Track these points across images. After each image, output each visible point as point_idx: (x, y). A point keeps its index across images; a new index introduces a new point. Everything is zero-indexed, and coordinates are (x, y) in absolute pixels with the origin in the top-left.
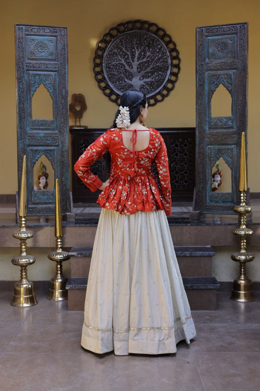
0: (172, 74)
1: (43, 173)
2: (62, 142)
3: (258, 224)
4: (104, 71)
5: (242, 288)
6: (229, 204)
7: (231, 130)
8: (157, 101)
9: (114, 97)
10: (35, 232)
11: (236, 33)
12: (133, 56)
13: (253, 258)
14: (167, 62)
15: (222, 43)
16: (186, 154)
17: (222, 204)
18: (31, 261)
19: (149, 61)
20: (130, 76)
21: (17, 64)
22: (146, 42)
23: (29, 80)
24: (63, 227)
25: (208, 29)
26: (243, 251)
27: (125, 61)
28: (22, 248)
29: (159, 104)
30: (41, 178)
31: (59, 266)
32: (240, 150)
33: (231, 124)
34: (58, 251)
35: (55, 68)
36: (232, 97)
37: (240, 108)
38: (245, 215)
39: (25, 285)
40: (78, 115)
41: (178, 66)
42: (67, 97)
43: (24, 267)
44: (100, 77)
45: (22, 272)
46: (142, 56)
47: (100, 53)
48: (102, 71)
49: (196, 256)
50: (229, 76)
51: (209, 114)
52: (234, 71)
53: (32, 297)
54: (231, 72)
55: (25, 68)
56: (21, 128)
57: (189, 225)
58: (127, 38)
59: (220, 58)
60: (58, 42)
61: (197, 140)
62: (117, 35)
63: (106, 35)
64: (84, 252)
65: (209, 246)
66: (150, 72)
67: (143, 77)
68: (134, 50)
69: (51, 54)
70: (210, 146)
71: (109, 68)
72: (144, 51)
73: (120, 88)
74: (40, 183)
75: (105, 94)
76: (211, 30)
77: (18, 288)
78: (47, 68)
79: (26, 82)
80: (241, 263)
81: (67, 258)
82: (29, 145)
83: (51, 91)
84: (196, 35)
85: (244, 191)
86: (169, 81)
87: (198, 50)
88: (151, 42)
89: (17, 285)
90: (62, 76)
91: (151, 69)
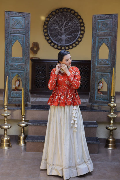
0: (81, 34)
1: (18, 79)
2: (26, 69)
3: (119, 112)
4: (48, 32)
5: (111, 142)
6: (105, 101)
7: (108, 66)
8: (73, 47)
9: (52, 44)
10: (12, 112)
11: (112, 19)
12: (62, 25)
13: (116, 128)
14: (78, 28)
15: (105, 23)
16: (86, 73)
17: (102, 101)
18: (9, 127)
19: (70, 27)
20: (61, 34)
21: (5, 30)
22: (68, 18)
23: (11, 38)
24: (25, 110)
25: (99, 16)
26: (111, 125)
27: (59, 27)
28: (5, 121)
29: (74, 48)
30: (17, 82)
31: (23, 129)
32: (112, 75)
33: (108, 62)
34: (23, 122)
35: (24, 32)
36: (109, 50)
37: (113, 55)
38: (113, 108)
39: (6, 138)
40: (35, 52)
41: (84, 30)
42: (29, 47)
43: (6, 130)
44: (46, 34)
45: (5, 132)
46: (67, 25)
47: (47, 23)
48: (47, 32)
49: (89, 127)
50: (108, 39)
51: (97, 57)
52: (111, 37)
53: (9, 144)
54: (109, 37)
55: (9, 32)
56: (6, 61)
57: (86, 111)
58: (60, 16)
59: (104, 30)
60: (26, 20)
61: (92, 69)
62: (55, 15)
63: (50, 14)
64: (35, 123)
65: (96, 122)
66: (70, 33)
67: (67, 35)
68: (63, 22)
69: (22, 26)
70: (97, 73)
71: (51, 30)
72: (68, 22)
73: (56, 40)
74: (16, 84)
75: (49, 43)
76: (100, 17)
77: (2, 140)
78: (20, 32)
79: (10, 39)
80: (110, 130)
81: (27, 126)
82: (10, 70)
83: (21, 44)
84: (93, 19)
85: (113, 96)
86: (79, 37)
87: (93, 26)
88: (71, 19)
89: (2, 138)
90: (27, 36)
91: (71, 31)
